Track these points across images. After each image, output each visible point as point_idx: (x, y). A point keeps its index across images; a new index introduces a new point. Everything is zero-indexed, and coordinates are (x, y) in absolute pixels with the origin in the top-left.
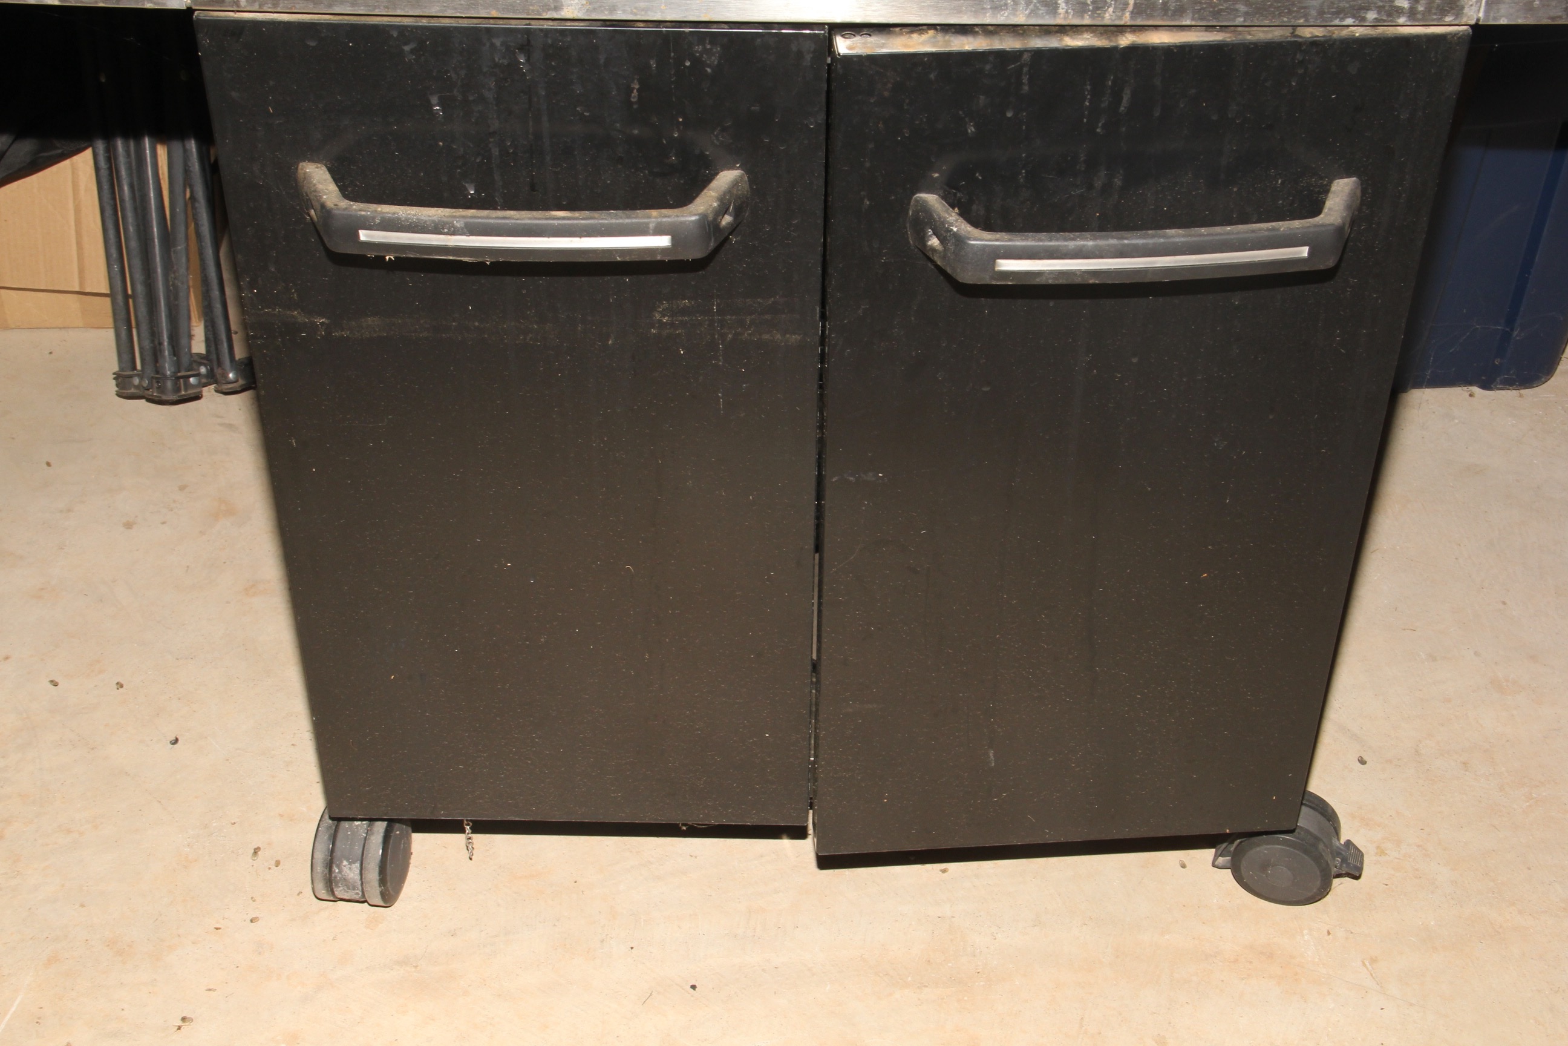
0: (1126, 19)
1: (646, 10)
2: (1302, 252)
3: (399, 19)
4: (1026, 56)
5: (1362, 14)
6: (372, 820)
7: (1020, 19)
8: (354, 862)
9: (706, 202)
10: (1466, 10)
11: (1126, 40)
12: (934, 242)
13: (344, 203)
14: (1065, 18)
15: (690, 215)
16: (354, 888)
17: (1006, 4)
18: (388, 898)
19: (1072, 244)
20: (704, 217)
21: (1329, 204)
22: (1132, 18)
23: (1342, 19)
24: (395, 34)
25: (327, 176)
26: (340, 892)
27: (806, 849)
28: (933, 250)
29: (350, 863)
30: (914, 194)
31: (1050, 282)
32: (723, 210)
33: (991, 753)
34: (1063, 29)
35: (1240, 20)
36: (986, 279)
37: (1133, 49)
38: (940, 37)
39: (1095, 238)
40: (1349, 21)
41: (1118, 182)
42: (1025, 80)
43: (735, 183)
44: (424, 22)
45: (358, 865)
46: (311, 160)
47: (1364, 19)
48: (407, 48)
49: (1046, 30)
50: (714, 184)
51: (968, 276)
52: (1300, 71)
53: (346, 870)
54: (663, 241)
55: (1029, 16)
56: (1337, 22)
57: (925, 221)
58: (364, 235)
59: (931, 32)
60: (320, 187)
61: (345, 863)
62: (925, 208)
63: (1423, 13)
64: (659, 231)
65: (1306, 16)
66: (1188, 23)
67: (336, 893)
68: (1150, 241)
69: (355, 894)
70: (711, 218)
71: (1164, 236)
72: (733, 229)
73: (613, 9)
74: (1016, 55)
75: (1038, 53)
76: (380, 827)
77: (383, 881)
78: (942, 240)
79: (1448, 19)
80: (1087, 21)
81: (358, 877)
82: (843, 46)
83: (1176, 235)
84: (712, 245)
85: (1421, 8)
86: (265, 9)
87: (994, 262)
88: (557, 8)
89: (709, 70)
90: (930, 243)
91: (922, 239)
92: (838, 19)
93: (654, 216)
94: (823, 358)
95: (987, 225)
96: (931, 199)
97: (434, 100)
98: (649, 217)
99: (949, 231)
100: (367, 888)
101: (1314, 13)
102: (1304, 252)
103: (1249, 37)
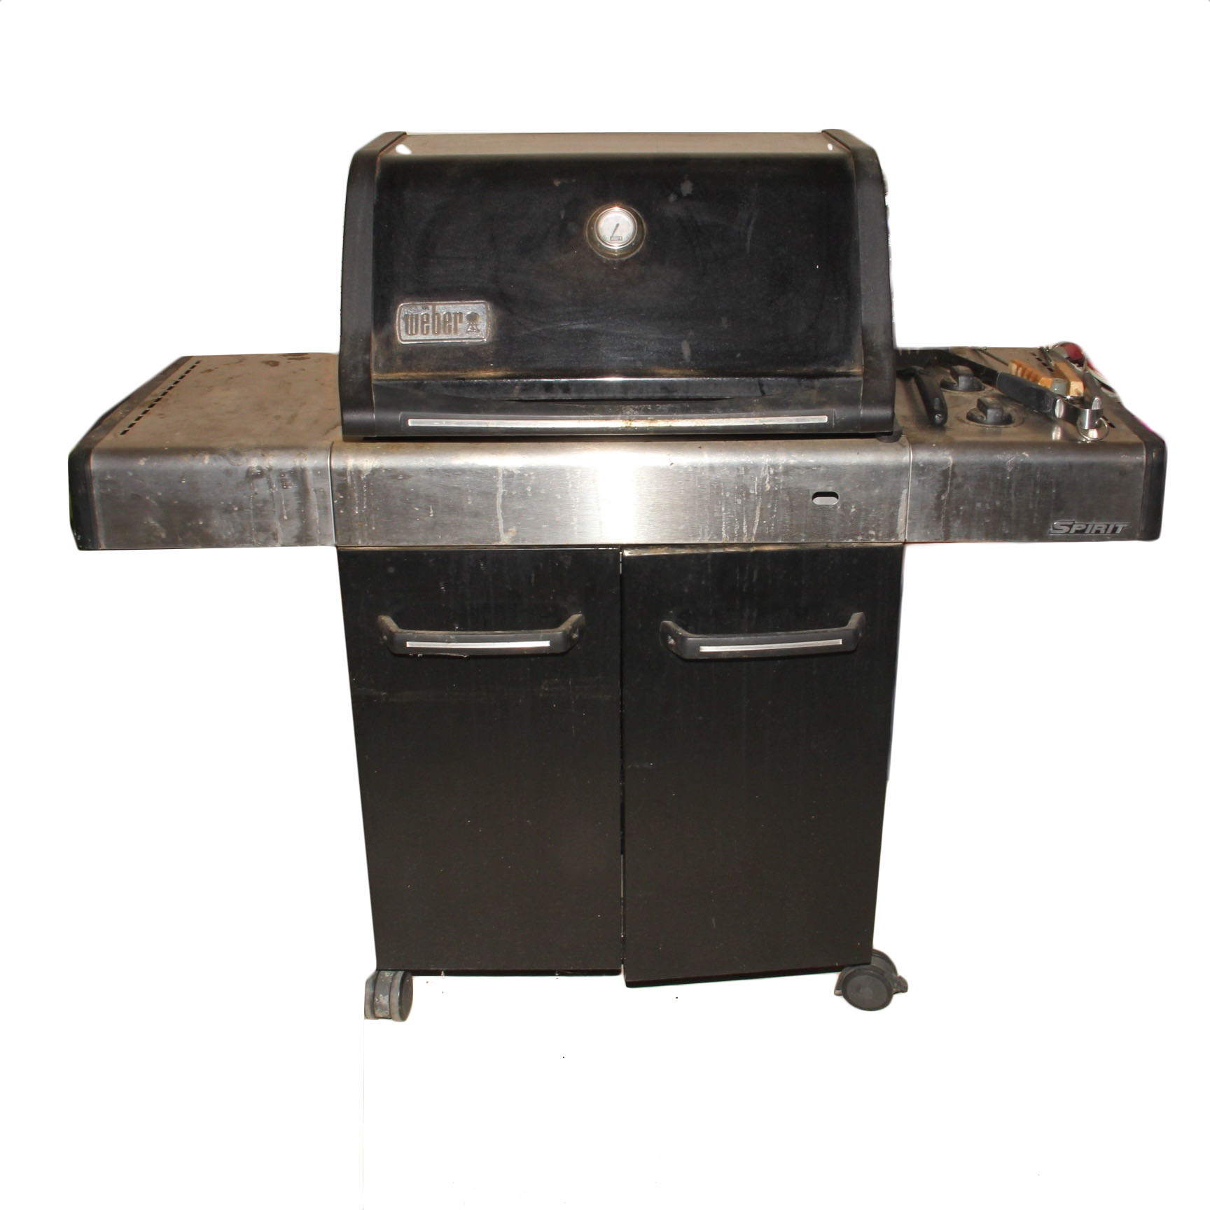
0: (753, 540)
1: (538, 540)
2: (839, 642)
3: (427, 548)
4: (709, 557)
5: (856, 537)
6: (397, 970)
7: (706, 541)
8: (386, 995)
9: (567, 626)
10: (900, 536)
11: (753, 549)
12: (672, 641)
13: (400, 630)
14: (726, 540)
15: (558, 632)
16: (386, 1010)
17: (699, 534)
18: (403, 1014)
19: (734, 639)
20: (565, 632)
21: (850, 622)
22: (756, 540)
23: (848, 540)
24: (425, 554)
25: (392, 621)
26: (378, 1013)
27: (620, 979)
28: (671, 645)
29: (384, 996)
30: (662, 620)
31: (725, 657)
32: (573, 630)
33: (713, 920)
34: (724, 545)
35: (803, 540)
36: (695, 656)
37: (756, 552)
38: (670, 549)
39: (744, 636)
40: (850, 540)
41: (755, 614)
42: (709, 567)
43: (579, 619)
44: (438, 549)
45: (388, 996)
46: (385, 614)
47: (856, 540)
48: (431, 561)
49: (717, 546)
50: (570, 619)
51: (688, 656)
52: (832, 562)
53: (381, 999)
54: (546, 644)
55: (709, 540)
56: (845, 541)
57: (668, 632)
58: (409, 644)
59: (666, 548)
60: (389, 625)
61: (381, 995)
62: (667, 626)
63: (882, 537)
64: (544, 639)
65: (831, 538)
66: (780, 542)
67: (376, 1013)
68: (770, 637)
69: (385, 1013)
70: (568, 633)
71: (777, 635)
72: (579, 640)
73: (524, 540)
74: (705, 555)
75: (715, 554)
76: (400, 974)
77: (400, 1003)
78: (675, 640)
79: (893, 540)
80: (735, 541)
81: (387, 1004)
82: (627, 553)
83: (782, 635)
84: (569, 646)
85: (880, 535)
86: (369, 545)
87: (699, 648)
88: (498, 541)
89: (566, 567)
90: (670, 642)
91: (666, 641)
92: (625, 542)
93: (543, 632)
94: (622, 707)
95: (696, 632)
96: (670, 623)
97: (441, 584)
98: (540, 632)
99: (678, 634)
100: (392, 1008)
101: (835, 537)
102: (840, 642)
103: (807, 547)
